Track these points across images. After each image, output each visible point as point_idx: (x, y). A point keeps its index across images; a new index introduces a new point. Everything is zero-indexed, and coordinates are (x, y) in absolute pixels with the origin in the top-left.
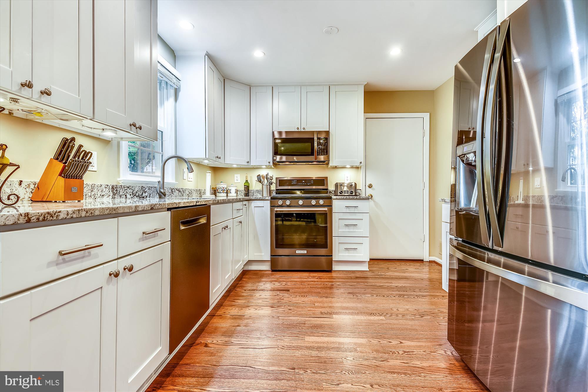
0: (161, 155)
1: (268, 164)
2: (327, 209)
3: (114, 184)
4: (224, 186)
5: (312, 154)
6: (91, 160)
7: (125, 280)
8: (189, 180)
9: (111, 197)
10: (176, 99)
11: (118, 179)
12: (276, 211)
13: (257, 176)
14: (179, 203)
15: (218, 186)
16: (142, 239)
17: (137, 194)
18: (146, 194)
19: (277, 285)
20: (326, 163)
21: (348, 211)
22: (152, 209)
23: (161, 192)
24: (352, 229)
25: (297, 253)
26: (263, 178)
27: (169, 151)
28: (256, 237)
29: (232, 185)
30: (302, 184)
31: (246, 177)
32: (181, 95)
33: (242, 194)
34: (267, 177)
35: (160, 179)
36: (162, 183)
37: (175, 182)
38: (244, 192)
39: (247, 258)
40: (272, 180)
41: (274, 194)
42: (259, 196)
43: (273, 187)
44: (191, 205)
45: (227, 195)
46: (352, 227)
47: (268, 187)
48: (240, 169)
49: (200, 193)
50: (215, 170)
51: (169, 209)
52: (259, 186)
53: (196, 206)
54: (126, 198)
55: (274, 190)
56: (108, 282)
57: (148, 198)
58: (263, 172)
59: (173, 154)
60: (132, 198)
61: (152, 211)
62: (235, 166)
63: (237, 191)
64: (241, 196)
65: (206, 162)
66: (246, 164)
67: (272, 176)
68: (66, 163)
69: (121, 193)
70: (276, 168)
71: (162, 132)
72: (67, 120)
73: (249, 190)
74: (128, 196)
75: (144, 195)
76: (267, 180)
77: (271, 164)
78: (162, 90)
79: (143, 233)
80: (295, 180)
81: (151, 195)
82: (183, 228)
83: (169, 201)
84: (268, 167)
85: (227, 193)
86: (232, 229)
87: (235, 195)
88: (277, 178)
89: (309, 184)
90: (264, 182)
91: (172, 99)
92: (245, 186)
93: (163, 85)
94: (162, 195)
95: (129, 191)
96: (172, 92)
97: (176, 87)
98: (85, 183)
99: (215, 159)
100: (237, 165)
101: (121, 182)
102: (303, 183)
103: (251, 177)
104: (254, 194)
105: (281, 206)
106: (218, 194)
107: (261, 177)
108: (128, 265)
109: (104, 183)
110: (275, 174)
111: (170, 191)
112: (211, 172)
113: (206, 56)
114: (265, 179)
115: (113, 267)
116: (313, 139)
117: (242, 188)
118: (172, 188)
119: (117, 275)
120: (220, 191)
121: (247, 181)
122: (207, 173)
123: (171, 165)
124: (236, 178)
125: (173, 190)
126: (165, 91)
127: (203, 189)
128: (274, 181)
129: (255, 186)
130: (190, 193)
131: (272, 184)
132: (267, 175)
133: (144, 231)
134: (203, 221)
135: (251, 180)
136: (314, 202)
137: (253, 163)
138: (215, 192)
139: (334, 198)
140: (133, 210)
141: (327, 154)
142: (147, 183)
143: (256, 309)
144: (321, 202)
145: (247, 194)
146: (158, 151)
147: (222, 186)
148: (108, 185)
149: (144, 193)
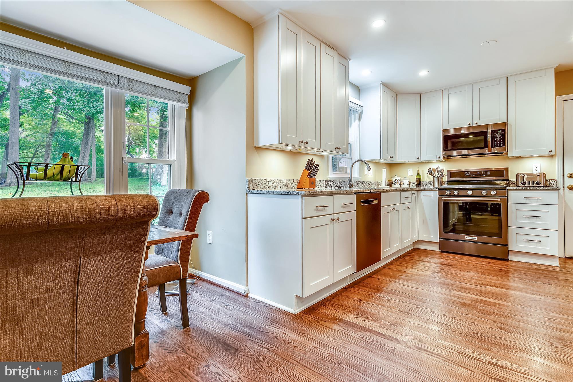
0: (350, 159)
1: (438, 159)
2: (500, 199)
3: (326, 180)
4: (398, 179)
5: (486, 147)
6: (318, 169)
7: (336, 224)
8: (369, 175)
9: (325, 187)
10: (360, 120)
11: (328, 177)
12: (444, 200)
13: (428, 170)
14: (360, 190)
15: (393, 179)
16: (343, 207)
17: (337, 186)
18: (342, 185)
19: (442, 261)
20: (503, 153)
21: (528, 201)
22: (347, 192)
23: (351, 184)
24: (533, 221)
25: (466, 238)
26: (434, 170)
27: (356, 157)
28: (425, 221)
29: (406, 178)
30: (477, 176)
31: (418, 171)
32: (363, 116)
33: (415, 185)
34: (437, 170)
35: (350, 176)
36: (351, 178)
37: (359, 177)
38: (416, 183)
39: (416, 238)
40: (443, 172)
41: (446, 185)
42: (431, 187)
43: (445, 179)
44: (367, 192)
45: (401, 186)
46: (535, 219)
47: (440, 179)
48: (412, 164)
49: (378, 184)
50: (391, 166)
51: (355, 193)
52: (430, 179)
53: (370, 192)
54: (332, 188)
55: (446, 182)
56: (331, 223)
57: (343, 188)
58: (434, 166)
59: (358, 159)
60: (335, 187)
61: (347, 194)
62: (407, 162)
63: (409, 183)
64: (414, 186)
65: (382, 161)
66: (417, 160)
67: (443, 169)
68: (309, 171)
69: (329, 185)
70: (448, 162)
71: (351, 144)
72: (310, 151)
73: (420, 182)
74: (333, 187)
75: (341, 186)
76: (438, 172)
77: (441, 158)
78: (351, 115)
79: (343, 204)
80: (468, 172)
81: (345, 186)
82: (362, 205)
83: (354, 189)
84: (438, 161)
85: (401, 184)
86: (400, 211)
87: (408, 186)
88: (448, 171)
89: (484, 175)
90: (434, 175)
91: (357, 121)
92: (416, 178)
93: (352, 112)
94: (351, 186)
95: (333, 183)
96: (357, 115)
97: (360, 112)
98: (316, 180)
99: (388, 159)
100: (408, 161)
101: (329, 179)
102: (478, 174)
103: (423, 171)
104: (426, 185)
105: (457, 196)
106: (393, 186)
107: (432, 170)
108: (337, 218)
109: (322, 180)
110: (446, 167)
111: (356, 183)
112: (386, 168)
113: (381, 85)
114: (436, 172)
115: (332, 217)
116: (486, 132)
117: (414, 180)
118: (357, 181)
119: (333, 221)
120: (395, 183)
121: (418, 174)
122: (384, 169)
123: (357, 166)
124: (408, 172)
125: (358, 183)
126: (353, 116)
127: (380, 182)
128: (445, 173)
129: (426, 178)
130: (370, 185)
131: (443, 176)
132: (437, 168)
133: (343, 203)
134: (376, 202)
135: (423, 174)
136: (484, 193)
137: (423, 159)
138: (390, 184)
139: (509, 189)
140: (339, 192)
141: (504, 145)
142: (342, 178)
143: (418, 271)
144: (493, 192)
145: (419, 185)
146: (349, 157)
147: (396, 179)
148: (323, 181)
149: (341, 185)
